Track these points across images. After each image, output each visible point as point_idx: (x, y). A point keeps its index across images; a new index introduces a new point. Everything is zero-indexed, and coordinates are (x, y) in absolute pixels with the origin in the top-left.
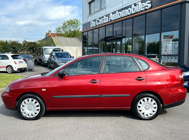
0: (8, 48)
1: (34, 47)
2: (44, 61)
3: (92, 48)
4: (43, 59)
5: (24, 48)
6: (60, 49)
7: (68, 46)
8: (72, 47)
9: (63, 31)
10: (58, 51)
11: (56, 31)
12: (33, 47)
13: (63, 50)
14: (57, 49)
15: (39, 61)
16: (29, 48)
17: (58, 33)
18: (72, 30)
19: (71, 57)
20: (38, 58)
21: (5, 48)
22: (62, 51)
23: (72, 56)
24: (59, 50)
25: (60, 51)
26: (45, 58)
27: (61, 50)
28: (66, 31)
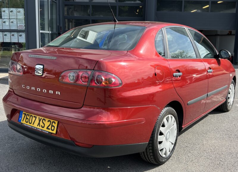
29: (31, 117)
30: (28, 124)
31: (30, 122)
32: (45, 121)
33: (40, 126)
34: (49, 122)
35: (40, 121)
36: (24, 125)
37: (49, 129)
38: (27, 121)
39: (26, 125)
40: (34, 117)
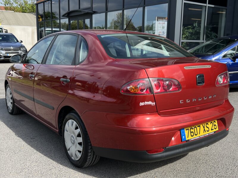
3: (51, 29)
7: (19, 24)
9: (14, 3)
11: (3, 3)
13: (7, 30)
17: (7, 5)
18: (29, 3)
19: (18, 41)
22: (6, 32)
27: (4, 31)
28: (19, 3)
29: (195, 129)
30: (195, 136)
31: (196, 134)
32: (208, 124)
33: (206, 132)
34: (212, 124)
35: (204, 127)
36: (192, 140)
37: (213, 129)
38: (192, 135)
39: (193, 139)
40: (198, 127)
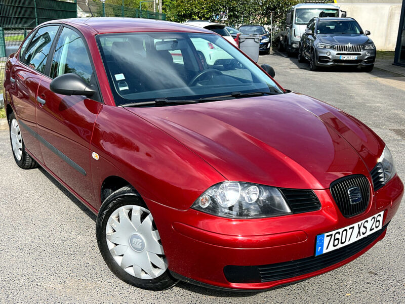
0: (220, 8)
1: (279, 6)
2: (292, 44)
4: (291, 36)
5: (255, 10)
6: (337, 10)
8: (380, 6)
10: (332, 15)
12: (274, 5)
13: (346, 12)
14: (331, 12)
15: (283, 42)
16: (264, 10)
19: (362, 32)
20: (282, 35)
21: (212, 9)
22: (344, 16)
23: (364, 31)
24: (335, 12)
25: (338, 16)
26: (295, 36)
27: (340, 14)
